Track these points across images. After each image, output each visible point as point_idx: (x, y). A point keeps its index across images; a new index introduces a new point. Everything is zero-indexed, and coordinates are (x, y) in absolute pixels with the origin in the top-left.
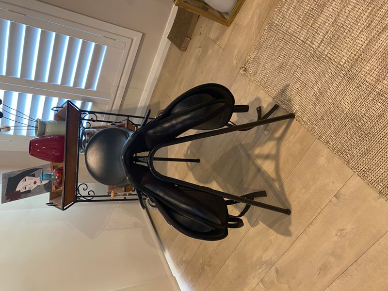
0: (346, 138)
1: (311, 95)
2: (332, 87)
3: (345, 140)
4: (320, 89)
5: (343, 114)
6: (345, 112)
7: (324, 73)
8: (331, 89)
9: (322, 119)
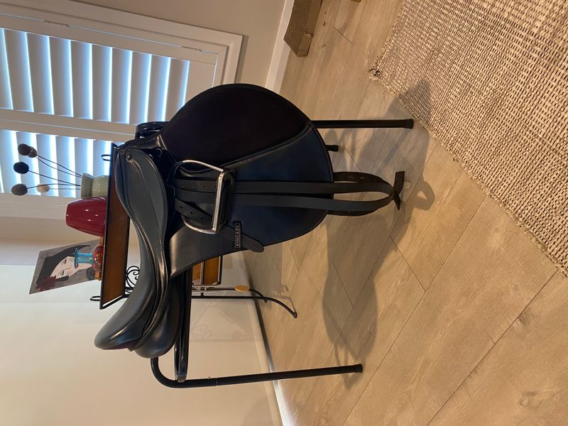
0: (542, 192)
1: (479, 106)
2: (517, 83)
3: (539, 196)
4: (494, 91)
5: (537, 140)
6: (540, 136)
7: (501, 57)
8: (514, 88)
9: (497, 153)
